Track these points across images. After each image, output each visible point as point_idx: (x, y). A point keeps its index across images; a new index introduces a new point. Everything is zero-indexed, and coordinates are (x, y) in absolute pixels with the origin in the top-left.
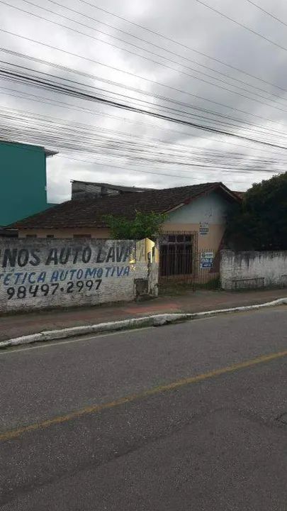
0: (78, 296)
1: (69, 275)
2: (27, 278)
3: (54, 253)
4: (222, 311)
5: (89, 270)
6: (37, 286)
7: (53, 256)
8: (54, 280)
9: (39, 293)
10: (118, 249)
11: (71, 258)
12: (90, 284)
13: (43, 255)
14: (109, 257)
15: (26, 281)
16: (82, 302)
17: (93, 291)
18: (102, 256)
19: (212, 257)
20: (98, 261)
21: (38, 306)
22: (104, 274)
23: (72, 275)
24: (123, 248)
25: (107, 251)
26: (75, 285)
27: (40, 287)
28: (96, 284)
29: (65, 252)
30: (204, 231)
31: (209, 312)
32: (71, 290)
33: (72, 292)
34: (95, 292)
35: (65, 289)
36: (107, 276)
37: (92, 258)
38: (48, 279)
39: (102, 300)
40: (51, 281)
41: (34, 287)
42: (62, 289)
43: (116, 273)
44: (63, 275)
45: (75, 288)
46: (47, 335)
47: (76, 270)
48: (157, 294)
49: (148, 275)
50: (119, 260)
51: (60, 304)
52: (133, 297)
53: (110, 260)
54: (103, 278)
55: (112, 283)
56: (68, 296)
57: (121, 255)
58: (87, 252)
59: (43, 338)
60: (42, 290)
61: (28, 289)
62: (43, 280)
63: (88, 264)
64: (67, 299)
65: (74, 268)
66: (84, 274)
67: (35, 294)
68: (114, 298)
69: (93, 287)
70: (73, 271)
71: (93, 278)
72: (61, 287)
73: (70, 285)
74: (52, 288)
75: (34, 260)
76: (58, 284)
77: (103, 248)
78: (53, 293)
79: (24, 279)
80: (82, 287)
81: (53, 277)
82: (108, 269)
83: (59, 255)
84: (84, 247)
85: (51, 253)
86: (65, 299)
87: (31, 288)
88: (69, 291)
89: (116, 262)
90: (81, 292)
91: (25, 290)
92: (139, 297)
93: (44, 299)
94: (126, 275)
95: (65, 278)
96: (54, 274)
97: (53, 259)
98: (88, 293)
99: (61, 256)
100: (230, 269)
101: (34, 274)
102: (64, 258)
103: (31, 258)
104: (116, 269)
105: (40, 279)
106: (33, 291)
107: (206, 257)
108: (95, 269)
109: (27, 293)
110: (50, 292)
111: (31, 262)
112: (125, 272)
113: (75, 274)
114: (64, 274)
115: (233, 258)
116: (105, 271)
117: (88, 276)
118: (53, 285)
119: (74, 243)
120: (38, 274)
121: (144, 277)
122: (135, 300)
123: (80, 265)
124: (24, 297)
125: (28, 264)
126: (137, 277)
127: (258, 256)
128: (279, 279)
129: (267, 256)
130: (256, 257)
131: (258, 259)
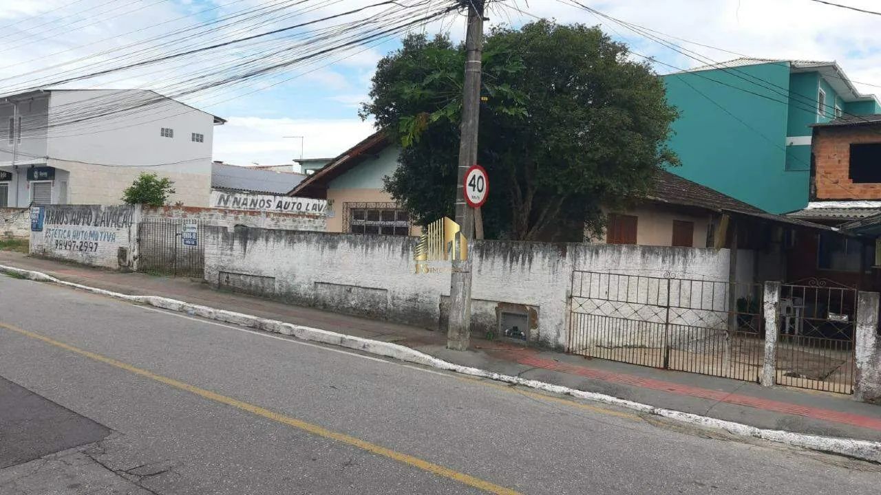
0: (85, 255)
1: (81, 235)
2: (63, 234)
5: (91, 232)
6: (67, 242)
10: (108, 213)
11: (81, 220)
12: (91, 245)
13: (70, 216)
14: (102, 221)
15: (63, 236)
18: (98, 220)
19: (195, 231)
20: (96, 225)
22: (99, 239)
24: (111, 212)
25: (101, 215)
26: (84, 244)
28: (95, 247)
29: (79, 215)
32: (81, 249)
34: (94, 254)
35: (79, 247)
36: (101, 240)
37: (92, 221)
39: (98, 263)
40: (73, 238)
42: (77, 247)
43: (106, 238)
44: (78, 234)
45: (84, 248)
48: (135, 268)
49: (129, 244)
50: (108, 224)
53: (103, 224)
54: (99, 241)
55: (104, 247)
57: (110, 219)
58: (90, 216)
60: (69, 245)
62: (69, 236)
63: (90, 226)
65: (83, 230)
66: (88, 235)
67: (66, 247)
68: (105, 263)
69: (93, 249)
70: (83, 232)
71: (93, 241)
73: (81, 244)
74: (73, 245)
75: (66, 220)
76: (75, 242)
77: (99, 213)
80: (87, 247)
81: (73, 236)
82: (102, 233)
84: (88, 210)
85: (73, 215)
86: (79, 255)
89: (106, 226)
90: (87, 252)
91: (62, 243)
93: (70, 253)
94: (113, 240)
95: (79, 238)
96: (74, 232)
97: (73, 220)
98: (91, 254)
99: (77, 218)
100: (215, 251)
101: (66, 231)
104: (107, 233)
106: (65, 244)
108: (94, 232)
109: (63, 246)
110: (72, 248)
111: (65, 222)
112: (112, 238)
113: (84, 235)
116: (100, 235)
117: (90, 238)
121: (125, 246)
122: (119, 269)
123: (86, 228)
124: (62, 249)
125: (63, 223)
126: (119, 246)
127: (263, 237)
128: (309, 288)
129: (281, 239)
130: (261, 239)
131: (264, 242)
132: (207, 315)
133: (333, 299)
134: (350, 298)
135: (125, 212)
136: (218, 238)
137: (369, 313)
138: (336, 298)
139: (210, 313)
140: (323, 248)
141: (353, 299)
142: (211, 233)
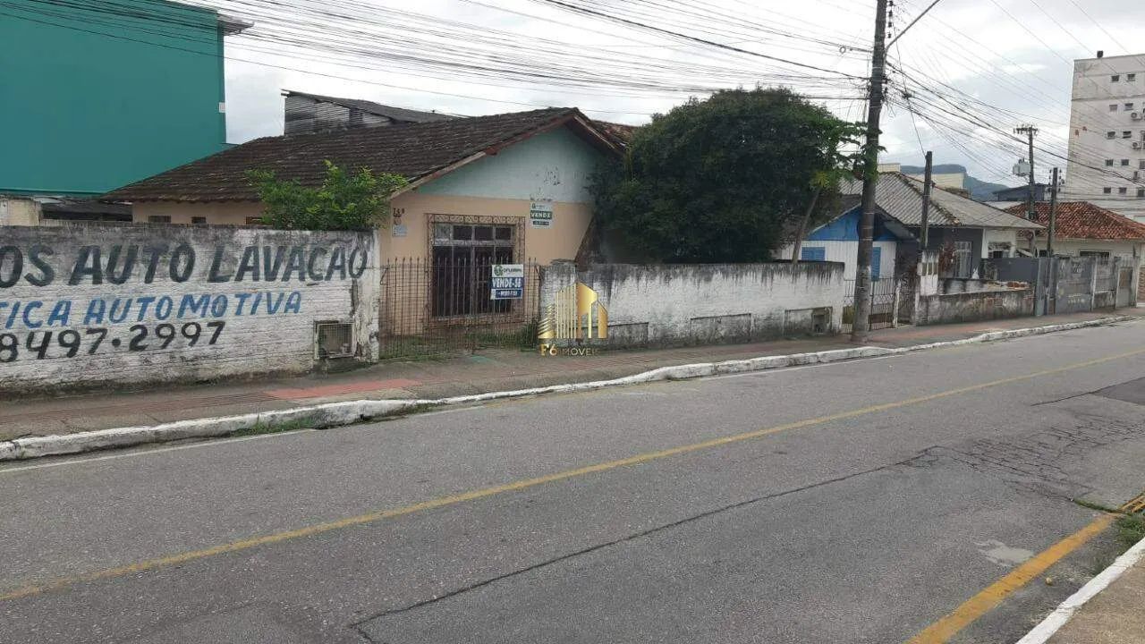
0: (158, 359)
1: (135, 309)
2: (20, 314)
3: (91, 257)
4: (511, 393)
5: (188, 299)
6: (48, 335)
7: (90, 264)
8: (93, 320)
9: (54, 349)
10: (267, 251)
11: (140, 269)
12: (192, 330)
13: (61, 262)
14: (244, 268)
15: (19, 320)
16: (173, 373)
17: (203, 347)
18: (224, 267)
19: (521, 274)
20: (214, 277)
21: (52, 381)
22: (231, 309)
23: (143, 310)
24: (281, 249)
25: (239, 255)
26: (151, 331)
27: (55, 336)
28: (208, 333)
29: (123, 255)
30: (543, 219)
31: (478, 397)
32: (140, 344)
33: (142, 348)
34: (208, 350)
35: (125, 342)
36: (238, 313)
37: (196, 270)
38: (76, 319)
39: (227, 368)
40: (87, 321)
41: (40, 337)
42: (116, 342)
43: (262, 307)
44: (118, 308)
45: (152, 341)
46: (28, 446)
47: (152, 299)
48: (375, 356)
49: (353, 312)
50: (271, 276)
51: (112, 376)
52: (311, 363)
53: (248, 276)
54: (229, 317)
55: (254, 329)
56: (133, 359)
57: (277, 266)
58: (182, 257)
59: (17, 453)
60: (63, 344)
61: (22, 340)
62: (64, 319)
63: (184, 284)
64: (131, 365)
65: (147, 294)
66: (176, 306)
67: (42, 352)
68: (258, 364)
69: (200, 340)
70: (146, 301)
71: (202, 318)
72: (111, 335)
73: (139, 331)
74: (87, 341)
75: (37, 273)
76: (104, 331)
77: (228, 249)
78: (92, 352)
79: (13, 316)
80: (171, 337)
81: (90, 314)
82: (243, 297)
83: (104, 261)
84: (173, 245)
85: (84, 257)
86: (124, 364)
87: (31, 338)
88: (135, 346)
89: (262, 281)
90: (169, 348)
91: (15, 342)
92: (328, 365)
93: (68, 364)
94: (291, 310)
95: (124, 317)
96: (92, 305)
97: (89, 271)
98: (190, 352)
99: (112, 265)
101: (39, 305)
102: (120, 269)
103: (28, 268)
104: (264, 296)
105: (54, 316)
106: (35, 345)
107: (505, 275)
108: (206, 297)
109: (22, 350)
110: (83, 349)
111: (30, 278)
112: (289, 305)
113: (152, 307)
114: (122, 306)
115: (573, 279)
116: (233, 302)
117: (188, 312)
118: (90, 331)
119: (147, 234)
120: (49, 306)
121: (341, 316)
122: (317, 369)
123: (164, 287)
124: (13, 359)
125: (22, 282)
126: (321, 318)
127: (632, 276)
128: (685, 327)
129: (656, 276)
130: (630, 278)
131: (635, 281)
132: (745, 368)
133: (705, 333)
134: (719, 329)
135: (333, 247)
136: (569, 281)
137: (734, 338)
138: (708, 332)
139: (748, 364)
140: (699, 282)
141: (722, 329)
142: (558, 275)
